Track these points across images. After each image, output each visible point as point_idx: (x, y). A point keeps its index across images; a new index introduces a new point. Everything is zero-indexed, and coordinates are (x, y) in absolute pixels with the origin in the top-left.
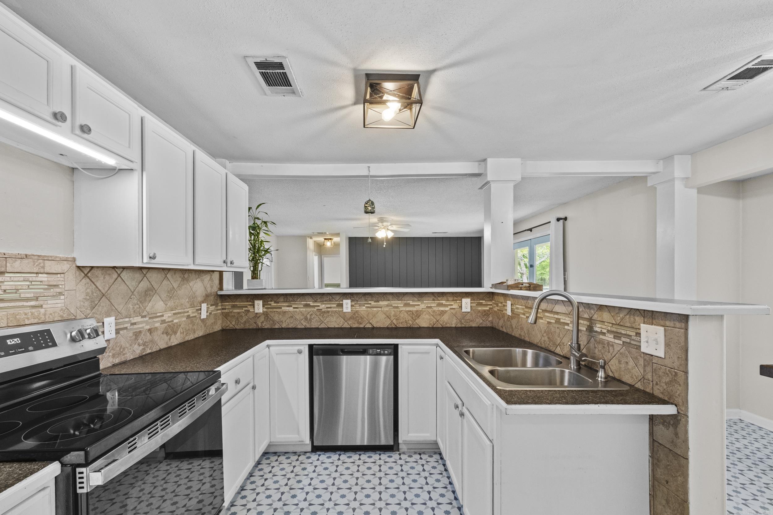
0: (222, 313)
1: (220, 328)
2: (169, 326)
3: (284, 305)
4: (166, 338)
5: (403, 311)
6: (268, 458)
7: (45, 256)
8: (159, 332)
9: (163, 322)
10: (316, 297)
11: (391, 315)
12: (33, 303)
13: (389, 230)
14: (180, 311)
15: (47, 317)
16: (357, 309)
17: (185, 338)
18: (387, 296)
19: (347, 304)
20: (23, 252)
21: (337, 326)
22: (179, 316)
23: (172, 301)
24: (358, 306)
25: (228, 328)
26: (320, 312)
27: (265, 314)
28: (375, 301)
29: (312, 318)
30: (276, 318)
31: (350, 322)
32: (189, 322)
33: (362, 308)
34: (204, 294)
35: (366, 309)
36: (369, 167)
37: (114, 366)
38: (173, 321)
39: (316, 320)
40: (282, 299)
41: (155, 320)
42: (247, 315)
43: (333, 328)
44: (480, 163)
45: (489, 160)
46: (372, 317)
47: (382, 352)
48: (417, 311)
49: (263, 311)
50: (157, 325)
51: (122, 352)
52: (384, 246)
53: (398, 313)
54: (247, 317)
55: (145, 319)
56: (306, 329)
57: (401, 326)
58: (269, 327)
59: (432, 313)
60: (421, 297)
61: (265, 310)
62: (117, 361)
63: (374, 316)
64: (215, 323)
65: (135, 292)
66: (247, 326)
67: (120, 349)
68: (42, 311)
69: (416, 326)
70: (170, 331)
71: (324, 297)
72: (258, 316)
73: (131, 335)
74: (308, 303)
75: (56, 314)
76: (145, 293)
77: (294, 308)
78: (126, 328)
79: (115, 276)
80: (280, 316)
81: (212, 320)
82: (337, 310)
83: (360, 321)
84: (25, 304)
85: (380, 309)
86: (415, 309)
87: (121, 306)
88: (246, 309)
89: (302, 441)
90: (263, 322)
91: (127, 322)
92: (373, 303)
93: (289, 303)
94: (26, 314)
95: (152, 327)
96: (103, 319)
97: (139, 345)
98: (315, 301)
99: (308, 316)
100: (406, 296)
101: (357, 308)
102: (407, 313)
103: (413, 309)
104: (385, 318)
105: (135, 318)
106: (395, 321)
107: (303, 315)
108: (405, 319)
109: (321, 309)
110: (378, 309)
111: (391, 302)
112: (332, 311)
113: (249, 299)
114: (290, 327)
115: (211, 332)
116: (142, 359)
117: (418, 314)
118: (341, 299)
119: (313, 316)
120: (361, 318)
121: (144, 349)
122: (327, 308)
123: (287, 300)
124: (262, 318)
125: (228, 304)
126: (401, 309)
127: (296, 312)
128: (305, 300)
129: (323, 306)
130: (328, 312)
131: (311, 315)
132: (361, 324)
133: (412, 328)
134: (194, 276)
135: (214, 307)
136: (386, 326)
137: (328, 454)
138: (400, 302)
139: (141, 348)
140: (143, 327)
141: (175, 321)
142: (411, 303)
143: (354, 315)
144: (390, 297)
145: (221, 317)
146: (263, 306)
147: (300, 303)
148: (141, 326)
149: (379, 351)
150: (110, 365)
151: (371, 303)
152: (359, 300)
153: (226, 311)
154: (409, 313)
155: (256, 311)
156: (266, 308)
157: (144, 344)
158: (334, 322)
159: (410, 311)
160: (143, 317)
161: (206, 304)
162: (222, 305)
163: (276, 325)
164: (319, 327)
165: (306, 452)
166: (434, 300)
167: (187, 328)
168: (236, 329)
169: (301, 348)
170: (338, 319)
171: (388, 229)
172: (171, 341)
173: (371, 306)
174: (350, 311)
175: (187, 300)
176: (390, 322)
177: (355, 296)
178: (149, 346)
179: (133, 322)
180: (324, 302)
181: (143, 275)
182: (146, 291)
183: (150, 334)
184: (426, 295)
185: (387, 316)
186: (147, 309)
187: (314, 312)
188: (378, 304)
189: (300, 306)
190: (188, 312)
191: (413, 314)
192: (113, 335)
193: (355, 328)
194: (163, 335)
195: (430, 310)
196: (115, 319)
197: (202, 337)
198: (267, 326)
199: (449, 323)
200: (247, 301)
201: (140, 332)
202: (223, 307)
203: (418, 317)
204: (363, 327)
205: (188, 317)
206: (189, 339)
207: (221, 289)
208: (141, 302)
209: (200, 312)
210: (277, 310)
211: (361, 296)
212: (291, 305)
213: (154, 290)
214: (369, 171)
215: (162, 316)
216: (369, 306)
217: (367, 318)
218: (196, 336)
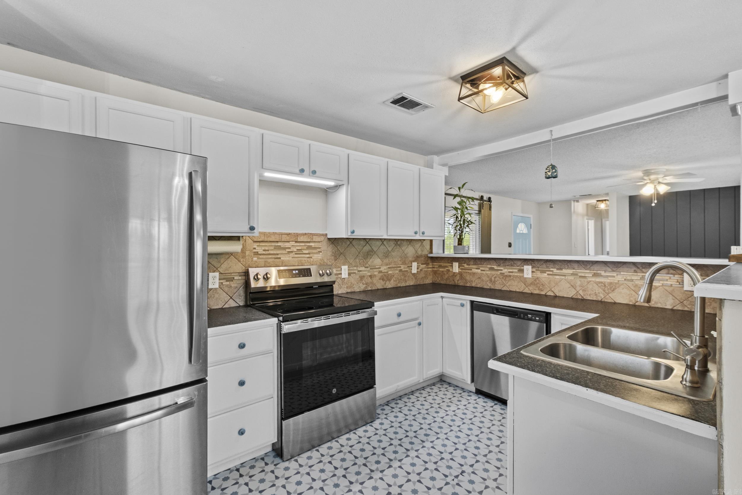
0: (433, 270)
1: (431, 282)
2: (385, 275)
3: (474, 267)
4: (382, 282)
5: (592, 282)
6: (442, 385)
7: (313, 234)
8: (377, 278)
9: (380, 272)
10: (499, 261)
11: (577, 285)
12: (308, 256)
13: (662, 183)
14: (393, 266)
15: (314, 263)
16: (538, 276)
17: (397, 284)
18: (571, 264)
19: (528, 270)
20: (304, 232)
21: (518, 290)
22: (393, 269)
23: (387, 259)
24: (540, 272)
25: (436, 282)
26: (502, 275)
27: (460, 274)
28: (558, 269)
29: (496, 280)
30: (468, 278)
31: (531, 288)
32: (401, 274)
33: (543, 275)
34: (415, 256)
35: (548, 276)
36: (551, 131)
37: (347, 293)
38: (388, 272)
39: (500, 283)
40: (472, 262)
41: (374, 270)
42: (448, 273)
43: (514, 291)
44: (720, 82)
45: (730, 75)
46: (554, 285)
47: (533, 318)
48: (611, 283)
49: (459, 271)
50: (376, 273)
51: (352, 286)
52: (653, 205)
53: (586, 283)
54: (448, 276)
55: (367, 269)
56: (490, 289)
57: (589, 298)
58: (463, 285)
59: (633, 288)
60: (617, 267)
61: (460, 270)
62: (349, 291)
63: (557, 284)
64: (426, 277)
65: (361, 253)
66: (448, 283)
67: (351, 284)
68: (312, 259)
69: (609, 301)
70: (385, 278)
71: (507, 262)
72: (455, 275)
73: (358, 277)
74: (493, 266)
75: (318, 262)
76: (367, 253)
77: (482, 270)
78: (355, 273)
79: (348, 243)
80: (471, 277)
81: (422, 275)
82: (519, 275)
83: (541, 287)
84: (305, 256)
85: (563, 277)
86: (609, 281)
87: (352, 260)
88: (447, 269)
89: (464, 380)
90: (458, 280)
91: (355, 270)
92: (555, 270)
93: (478, 266)
94: (305, 261)
95: (372, 274)
96: (341, 266)
97: (363, 284)
98: (499, 266)
99: (493, 279)
100: (596, 265)
101: (538, 274)
102: (597, 285)
103: (605, 281)
104: (569, 287)
105: (361, 268)
106: (581, 292)
107: (488, 277)
108: (595, 291)
109: (504, 273)
110: (561, 277)
111: (577, 271)
112: (513, 276)
113: (449, 261)
114: (478, 286)
115: (421, 283)
116: (365, 292)
117: (613, 287)
118: (522, 264)
119: (497, 279)
120: (542, 285)
121: (366, 287)
122: (510, 272)
123: (476, 263)
124: (458, 277)
125: (436, 264)
126: (590, 279)
127: (483, 274)
128: (490, 264)
129: (505, 271)
130: (510, 276)
131: (495, 277)
132: (542, 291)
133: (604, 302)
134: (406, 243)
135: (425, 265)
136: (570, 296)
137: (486, 400)
138: (588, 271)
139: (364, 286)
140: (366, 274)
141: (389, 272)
142: (603, 273)
143: (535, 282)
144: (576, 265)
145: (431, 274)
146: (459, 267)
147: (487, 266)
148: (364, 273)
149: (531, 316)
150: (345, 292)
151: (553, 271)
152: (540, 267)
153: (435, 269)
154: (600, 285)
155: (454, 271)
156: (462, 269)
157: (366, 284)
158: (516, 286)
159: (602, 283)
160: (366, 267)
161: (416, 263)
162: (433, 265)
163: (468, 284)
164: (502, 289)
165: (471, 392)
166: (635, 271)
167: (400, 278)
168: (441, 284)
169: (464, 302)
170: (519, 284)
171: (659, 183)
172: (387, 285)
173: (553, 273)
174: (531, 277)
175: (400, 259)
176: (575, 293)
177: (536, 263)
178: (370, 286)
179: (359, 270)
180: (507, 267)
181: (366, 242)
182: (368, 252)
183: (371, 278)
184: (624, 266)
185: (572, 285)
186: (369, 263)
187: (498, 275)
188: (561, 272)
189: (486, 269)
190: (400, 267)
191: (605, 286)
192: (347, 276)
193: (535, 294)
194: (380, 280)
195: (630, 284)
196: (348, 267)
197: (412, 286)
198: (461, 283)
199: (660, 303)
200: (448, 263)
201: (364, 276)
202: (433, 266)
203: (613, 291)
204: (544, 294)
205: (401, 271)
206: (401, 286)
207: (431, 252)
208: (364, 258)
209: (411, 268)
210: (469, 271)
211: (542, 263)
212: (479, 267)
213: (374, 252)
214: (552, 135)
215: (380, 268)
216: (551, 273)
217: (548, 285)
218: (407, 284)
